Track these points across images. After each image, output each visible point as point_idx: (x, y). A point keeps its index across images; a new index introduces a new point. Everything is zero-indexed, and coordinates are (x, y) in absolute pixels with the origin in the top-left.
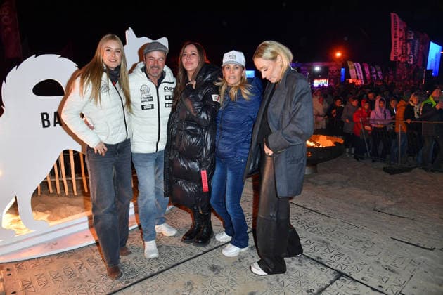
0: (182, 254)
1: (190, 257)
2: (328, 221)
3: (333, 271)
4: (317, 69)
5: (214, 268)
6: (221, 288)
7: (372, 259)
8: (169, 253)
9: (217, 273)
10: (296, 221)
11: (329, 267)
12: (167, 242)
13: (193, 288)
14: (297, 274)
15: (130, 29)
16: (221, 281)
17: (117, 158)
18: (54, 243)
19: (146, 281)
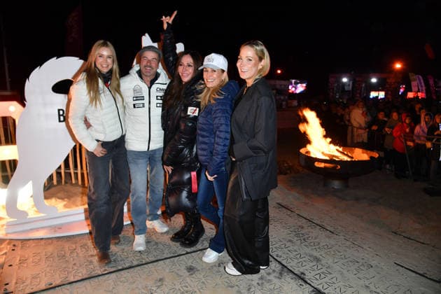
0: (166, 251)
1: (172, 255)
2: (329, 237)
3: (312, 289)
4: (374, 80)
5: (191, 269)
6: (189, 288)
7: (362, 282)
8: (155, 249)
9: (192, 274)
10: (294, 233)
11: (310, 285)
12: (158, 239)
13: (162, 285)
14: (272, 287)
15: (147, 35)
16: (192, 282)
17: (114, 153)
18: (59, 228)
19: (122, 272)
